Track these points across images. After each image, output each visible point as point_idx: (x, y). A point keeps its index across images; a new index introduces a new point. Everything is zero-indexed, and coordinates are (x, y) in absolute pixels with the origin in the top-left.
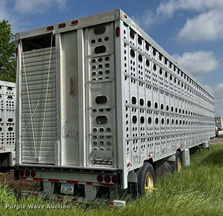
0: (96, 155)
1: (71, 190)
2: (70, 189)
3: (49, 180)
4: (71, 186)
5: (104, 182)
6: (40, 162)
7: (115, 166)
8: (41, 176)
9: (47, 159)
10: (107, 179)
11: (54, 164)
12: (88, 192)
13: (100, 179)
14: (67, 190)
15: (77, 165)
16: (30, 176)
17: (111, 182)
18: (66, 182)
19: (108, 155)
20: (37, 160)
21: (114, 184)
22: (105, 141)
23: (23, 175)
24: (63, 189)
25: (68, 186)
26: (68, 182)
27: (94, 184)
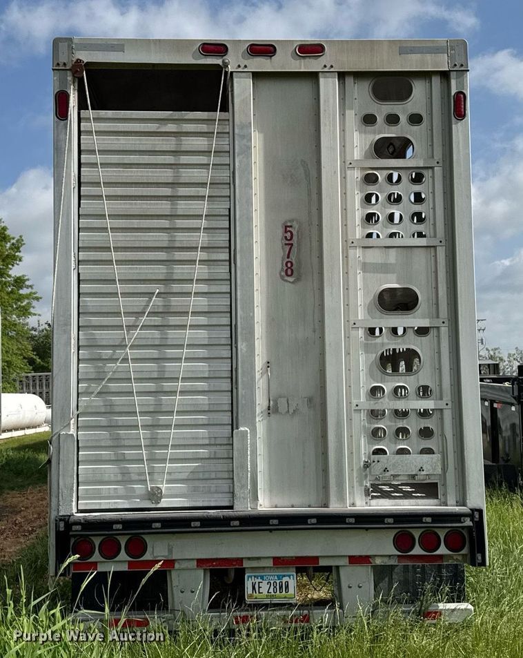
0: (386, 470)
1: (287, 587)
2: (281, 587)
3: (201, 562)
4: (284, 576)
5: (417, 550)
6: (164, 503)
7: (451, 499)
8: (170, 551)
9: (195, 489)
10: (430, 542)
11: (231, 507)
12: (355, 588)
13: (403, 542)
14: (271, 590)
15: (313, 505)
16: (123, 555)
17: (442, 550)
18: (270, 563)
19: (429, 467)
20: (155, 495)
21: (451, 553)
22: (413, 425)
23: (91, 553)
24: (254, 588)
25: (273, 576)
26: (279, 562)
27: (378, 561)
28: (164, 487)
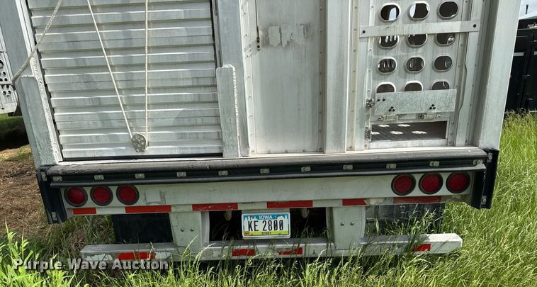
0: (391, 110)
1: (281, 225)
2: (276, 225)
3: (196, 207)
4: (279, 215)
5: (417, 192)
6: (149, 151)
7: (461, 139)
8: (163, 197)
9: (182, 136)
10: (431, 183)
11: (220, 155)
12: (347, 226)
13: (401, 185)
14: (267, 228)
15: (307, 149)
16: (115, 201)
17: (443, 191)
18: (265, 206)
19: (442, 104)
20: (138, 143)
21: (451, 194)
23: (84, 200)
24: (250, 226)
25: (268, 217)
26: (271, 205)
27: (373, 203)
28: (147, 135)
